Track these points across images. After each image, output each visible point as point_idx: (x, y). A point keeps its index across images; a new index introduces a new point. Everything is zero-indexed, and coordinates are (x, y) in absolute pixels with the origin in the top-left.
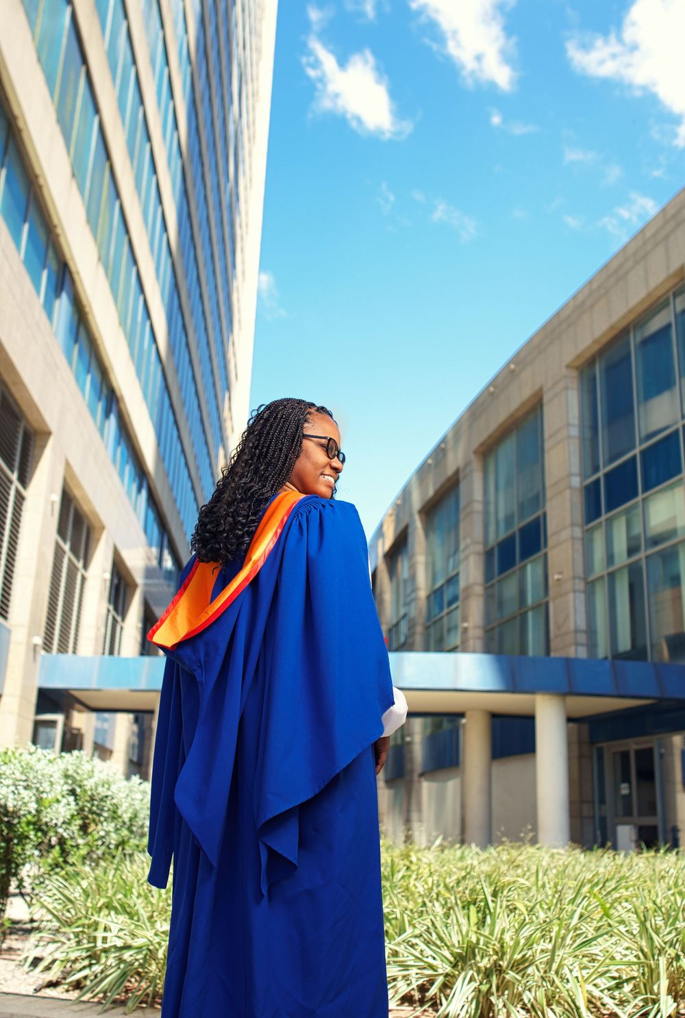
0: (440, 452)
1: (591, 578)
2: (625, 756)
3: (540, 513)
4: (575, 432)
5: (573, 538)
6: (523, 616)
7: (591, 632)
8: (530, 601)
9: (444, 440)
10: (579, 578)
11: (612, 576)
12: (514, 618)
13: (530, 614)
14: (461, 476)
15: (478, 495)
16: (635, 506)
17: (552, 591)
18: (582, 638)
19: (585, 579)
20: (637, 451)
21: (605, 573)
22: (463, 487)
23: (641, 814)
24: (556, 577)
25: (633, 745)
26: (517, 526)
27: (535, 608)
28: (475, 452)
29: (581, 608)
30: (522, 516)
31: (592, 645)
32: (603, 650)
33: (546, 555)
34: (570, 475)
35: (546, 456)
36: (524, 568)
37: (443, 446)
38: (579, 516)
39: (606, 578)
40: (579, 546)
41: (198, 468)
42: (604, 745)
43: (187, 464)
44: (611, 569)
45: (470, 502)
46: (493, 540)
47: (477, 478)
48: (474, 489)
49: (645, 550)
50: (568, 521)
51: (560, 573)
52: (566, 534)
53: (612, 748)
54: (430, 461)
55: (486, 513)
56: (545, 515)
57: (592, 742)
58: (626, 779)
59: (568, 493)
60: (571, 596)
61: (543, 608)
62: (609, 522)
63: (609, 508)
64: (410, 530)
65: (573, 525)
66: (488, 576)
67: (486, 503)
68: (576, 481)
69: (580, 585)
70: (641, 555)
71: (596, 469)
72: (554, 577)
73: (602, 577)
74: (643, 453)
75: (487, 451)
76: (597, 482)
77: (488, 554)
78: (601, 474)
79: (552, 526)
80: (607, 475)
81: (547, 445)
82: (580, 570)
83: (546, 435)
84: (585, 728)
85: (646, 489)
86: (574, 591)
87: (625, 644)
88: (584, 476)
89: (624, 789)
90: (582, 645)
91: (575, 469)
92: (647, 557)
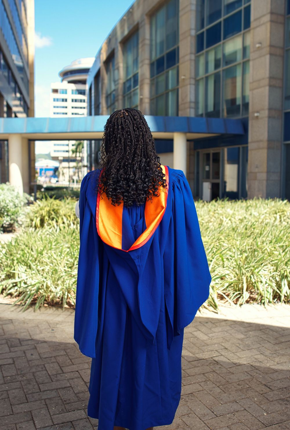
0: (130, 13)
1: (198, 78)
2: (208, 155)
3: (176, 47)
4: (194, 8)
5: (191, 60)
6: (167, 94)
7: (197, 102)
8: (170, 87)
9: (132, 7)
10: (193, 78)
11: (207, 78)
12: (162, 95)
13: (170, 94)
14: (140, 26)
15: (147, 36)
16: (220, 46)
17: (181, 84)
18: (193, 105)
19: (195, 79)
20: (222, 19)
21: (204, 76)
22: (141, 31)
23: (213, 178)
24: (183, 77)
25: (212, 151)
26: (166, 52)
27: (172, 90)
28: (147, 15)
29: (193, 92)
30: (168, 48)
31: (197, 108)
32: (201, 111)
33: (178, 67)
34: (191, 29)
35: (180, 20)
36: (168, 72)
37: (131, 10)
38: (194, 50)
39: (204, 79)
40: (193, 63)
41: (12, 17)
42: (200, 150)
43: (7, 16)
44: (207, 75)
45: (144, 39)
46: (154, 58)
47: (147, 27)
48: (146, 32)
49: (223, 67)
50: (189, 52)
51: (184, 76)
52: (188, 58)
53: (203, 152)
54: (125, 18)
55: (151, 45)
56: (178, 48)
57: (195, 149)
58: (208, 164)
59: (189, 38)
60: (189, 86)
61: (176, 91)
62: (207, 53)
63: (207, 47)
64: (116, 51)
65: (191, 53)
66: (152, 75)
67: (151, 40)
68: (193, 33)
69: (193, 82)
70: (221, 69)
71: (202, 26)
72: (182, 77)
73: (202, 78)
74: (225, 20)
75: (152, 14)
76: (203, 33)
77: (152, 65)
78: (204, 30)
79: (182, 53)
80: (208, 30)
81: (181, 14)
82: (193, 75)
83: (181, 8)
84: (192, 143)
85: (224, 38)
86: (190, 84)
87: (211, 108)
88: (197, 30)
89: (207, 168)
90: (192, 108)
91: (193, 26)
92: (223, 70)
